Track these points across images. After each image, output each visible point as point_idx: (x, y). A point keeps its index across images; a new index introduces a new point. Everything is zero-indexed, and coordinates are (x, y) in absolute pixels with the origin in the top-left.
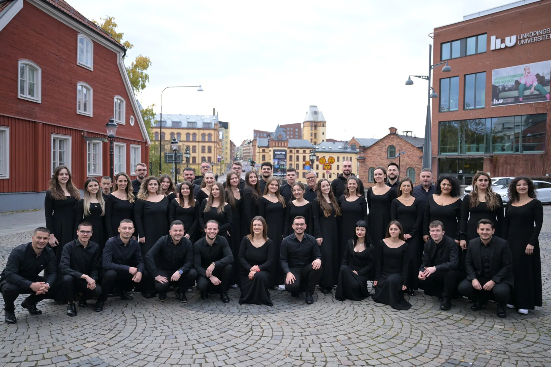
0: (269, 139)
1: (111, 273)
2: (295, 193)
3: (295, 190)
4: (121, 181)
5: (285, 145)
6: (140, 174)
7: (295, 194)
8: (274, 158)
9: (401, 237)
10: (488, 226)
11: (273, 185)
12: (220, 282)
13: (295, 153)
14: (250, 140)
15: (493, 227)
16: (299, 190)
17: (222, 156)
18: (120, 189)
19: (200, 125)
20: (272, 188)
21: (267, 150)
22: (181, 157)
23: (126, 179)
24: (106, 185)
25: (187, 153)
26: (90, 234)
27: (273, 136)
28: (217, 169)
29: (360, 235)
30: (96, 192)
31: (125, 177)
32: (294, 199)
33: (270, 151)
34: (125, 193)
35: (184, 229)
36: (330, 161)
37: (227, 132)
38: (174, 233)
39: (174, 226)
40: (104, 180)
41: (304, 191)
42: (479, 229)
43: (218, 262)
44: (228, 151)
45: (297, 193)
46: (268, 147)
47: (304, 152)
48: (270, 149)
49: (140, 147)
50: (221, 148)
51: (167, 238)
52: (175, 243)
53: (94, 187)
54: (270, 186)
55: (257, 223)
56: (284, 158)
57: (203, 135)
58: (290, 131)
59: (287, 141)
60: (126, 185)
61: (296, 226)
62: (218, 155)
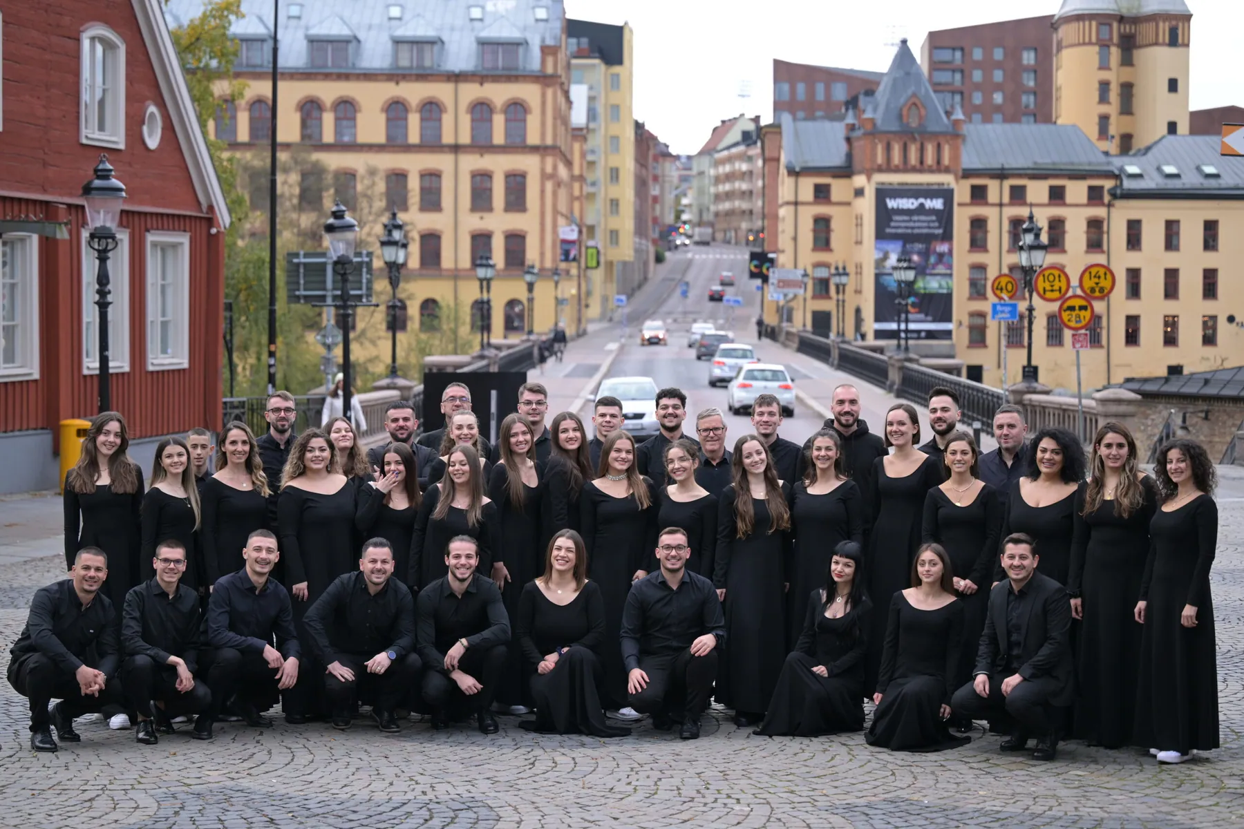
0: (852, 128)
1: (229, 654)
2: (673, 469)
3: (672, 461)
4: (234, 443)
5: (946, 161)
6: (278, 421)
7: (674, 471)
8: (881, 235)
9: (944, 584)
10: (1024, 548)
11: (619, 450)
12: (480, 686)
13: (1001, 205)
14: (756, 119)
15: (1034, 552)
16: (681, 459)
17: (590, 220)
18: (233, 463)
19: (461, 55)
20: (616, 459)
21: (839, 189)
22: (364, 270)
23: (246, 438)
24: (199, 451)
25: (395, 243)
26: (182, 567)
27: (875, 110)
28: (559, 302)
29: (839, 576)
30: (180, 470)
31: (243, 433)
32: (672, 481)
33: (859, 192)
34: (245, 472)
35: (394, 558)
36: (1088, 284)
37: (615, 83)
38: (370, 566)
39: (371, 549)
40: (195, 436)
41: (697, 461)
42: (1006, 555)
43: (476, 638)
44: (626, 191)
45: (677, 466)
46: (845, 171)
47: (1057, 195)
48: (859, 180)
49: (184, 240)
50: (581, 178)
51: (353, 578)
52: (373, 590)
53: (176, 459)
54: (613, 454)
55: (564, 545)
56: (940, 231)
57: (481, 110)
58: (988, 65)
59: (955, 135)
60: (245, 452)
61: (666, 552)
62: (561, 221)
